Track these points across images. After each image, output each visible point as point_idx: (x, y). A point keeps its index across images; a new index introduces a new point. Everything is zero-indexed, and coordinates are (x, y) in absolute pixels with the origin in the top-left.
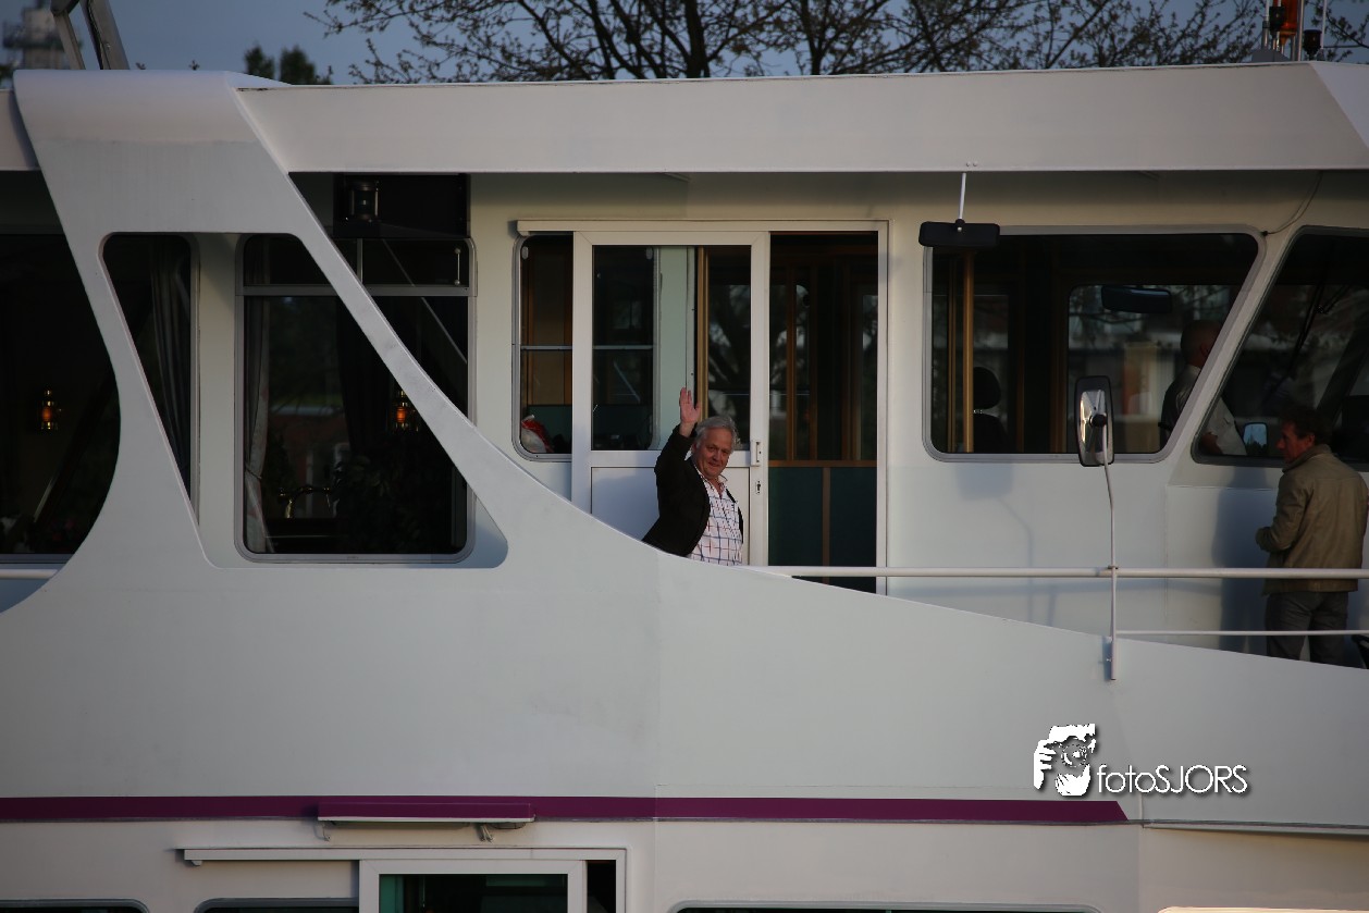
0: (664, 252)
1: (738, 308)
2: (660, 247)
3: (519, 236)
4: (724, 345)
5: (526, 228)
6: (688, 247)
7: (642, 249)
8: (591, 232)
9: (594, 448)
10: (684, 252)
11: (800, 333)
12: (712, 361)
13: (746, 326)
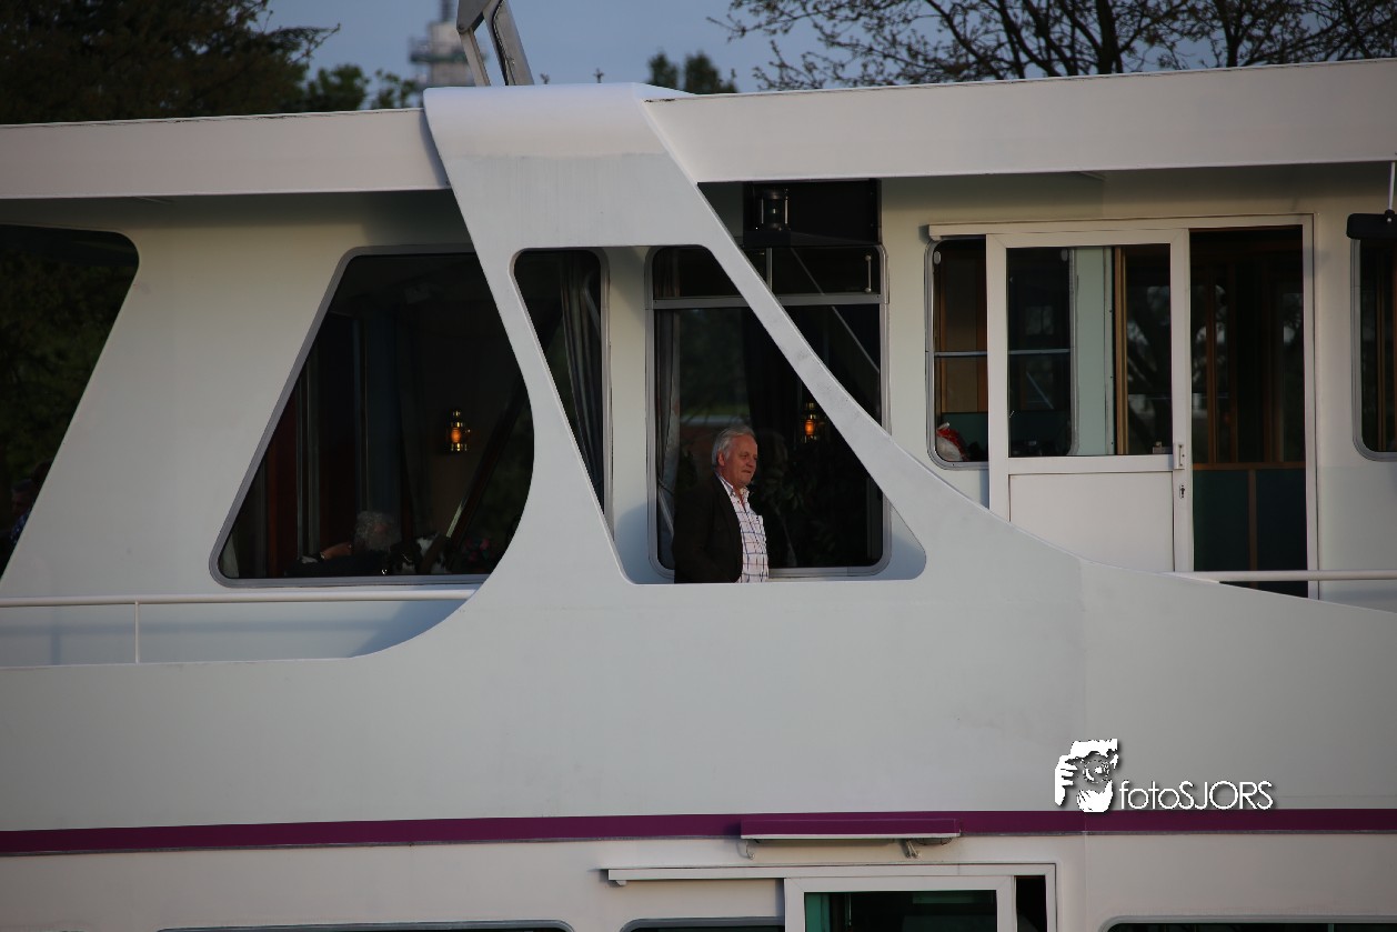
0: (1079, 253)
1: (1155, 305)
2: (1075, 248)
3: (930, 240)
4: (1142, 344)
5: (937, 232)
6: (1104, 247)
7: (1056, 251)
8: (1004, 236)
9: (1012, 455)
10: (1100, 252)
11: (1220, 328)
12: (1132, 364)
13: (1164, 324)
